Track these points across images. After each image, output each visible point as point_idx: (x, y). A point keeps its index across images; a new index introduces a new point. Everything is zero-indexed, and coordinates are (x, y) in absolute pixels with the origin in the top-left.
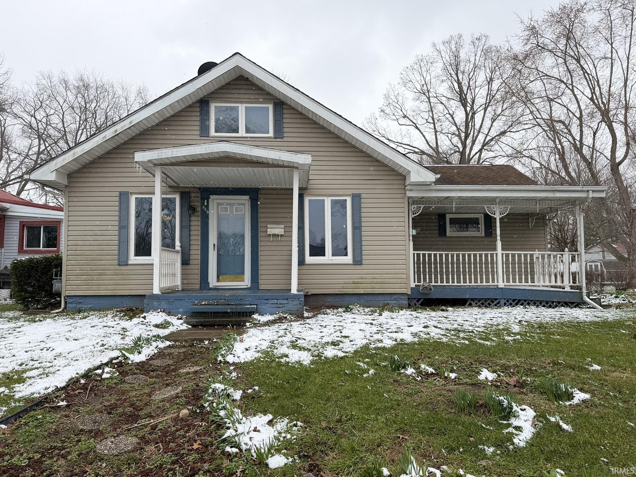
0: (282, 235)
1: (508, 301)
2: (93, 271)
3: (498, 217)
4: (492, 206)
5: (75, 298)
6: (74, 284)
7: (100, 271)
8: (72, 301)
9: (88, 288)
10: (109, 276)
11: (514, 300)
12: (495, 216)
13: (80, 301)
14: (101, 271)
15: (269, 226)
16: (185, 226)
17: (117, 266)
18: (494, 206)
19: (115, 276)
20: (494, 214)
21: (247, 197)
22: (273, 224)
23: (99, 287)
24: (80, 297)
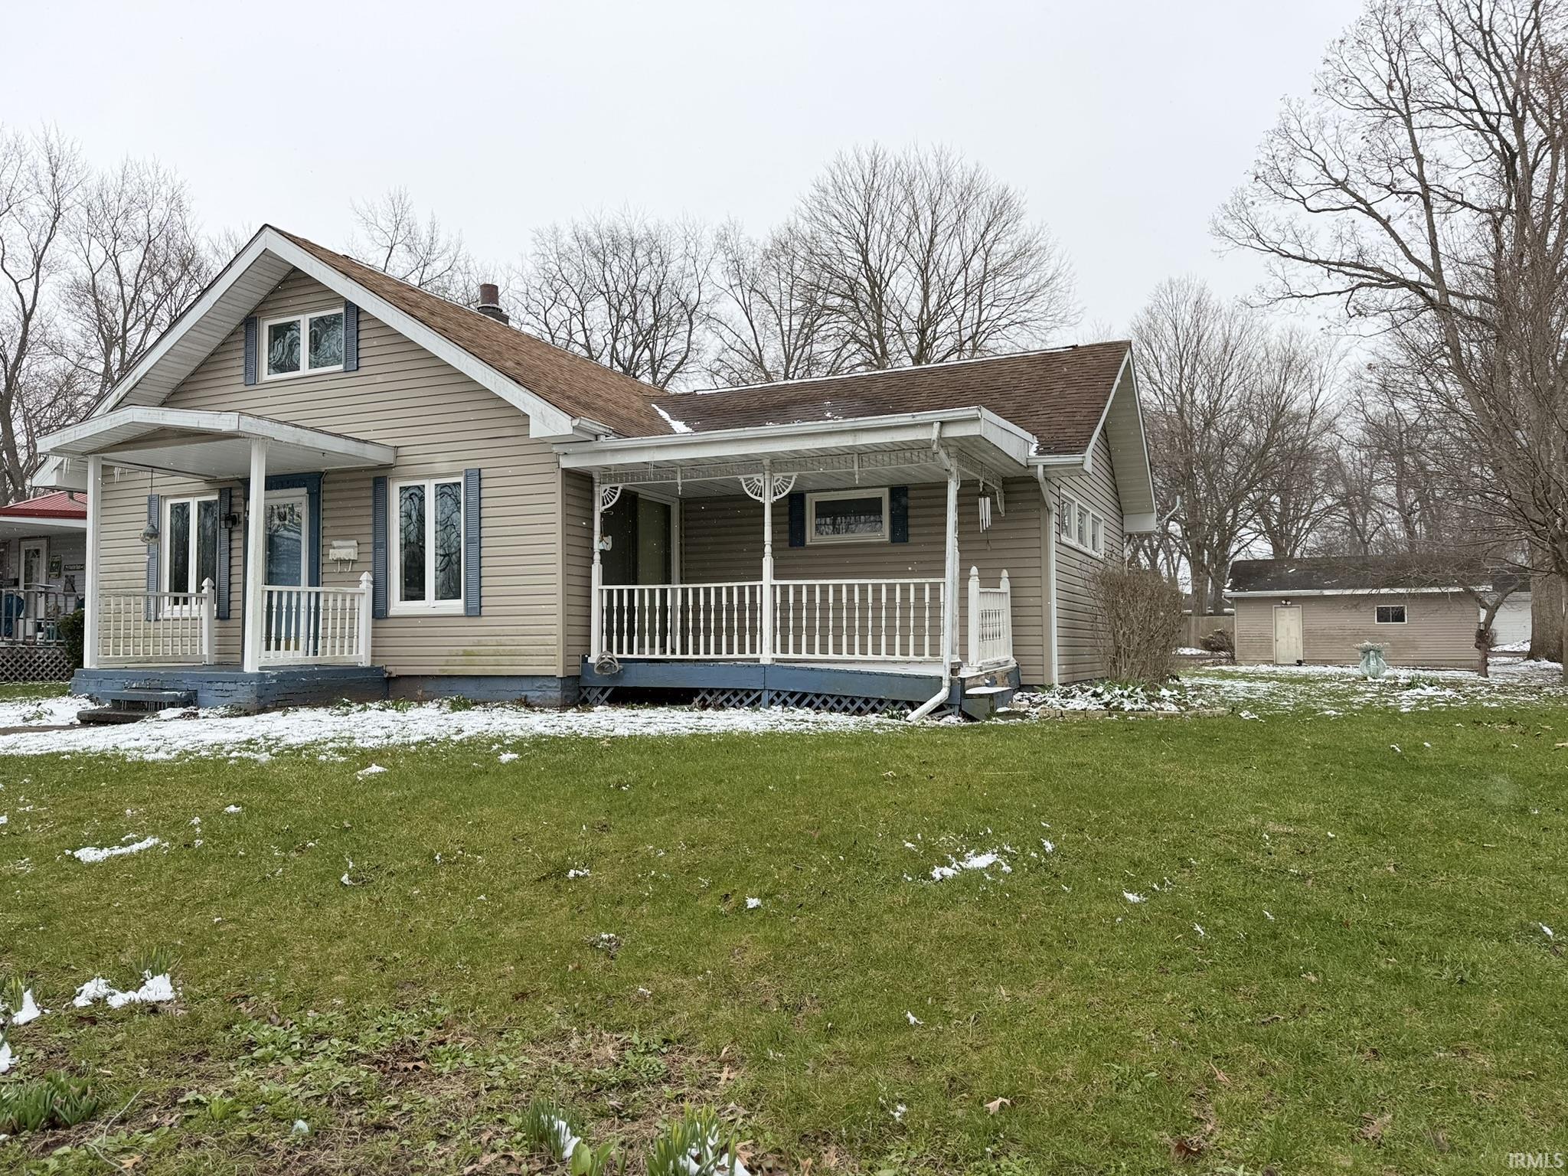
0: (354, 562)
1: (778, 695)
3: (767, 500)
4: (756, 477)
11: (792, 695)
12: (761, 500)
15: (335, 543)
16: (224, 550)
18: (759, 476)
20: (761, 496)
21: (304, 490)
22: (339, 540)
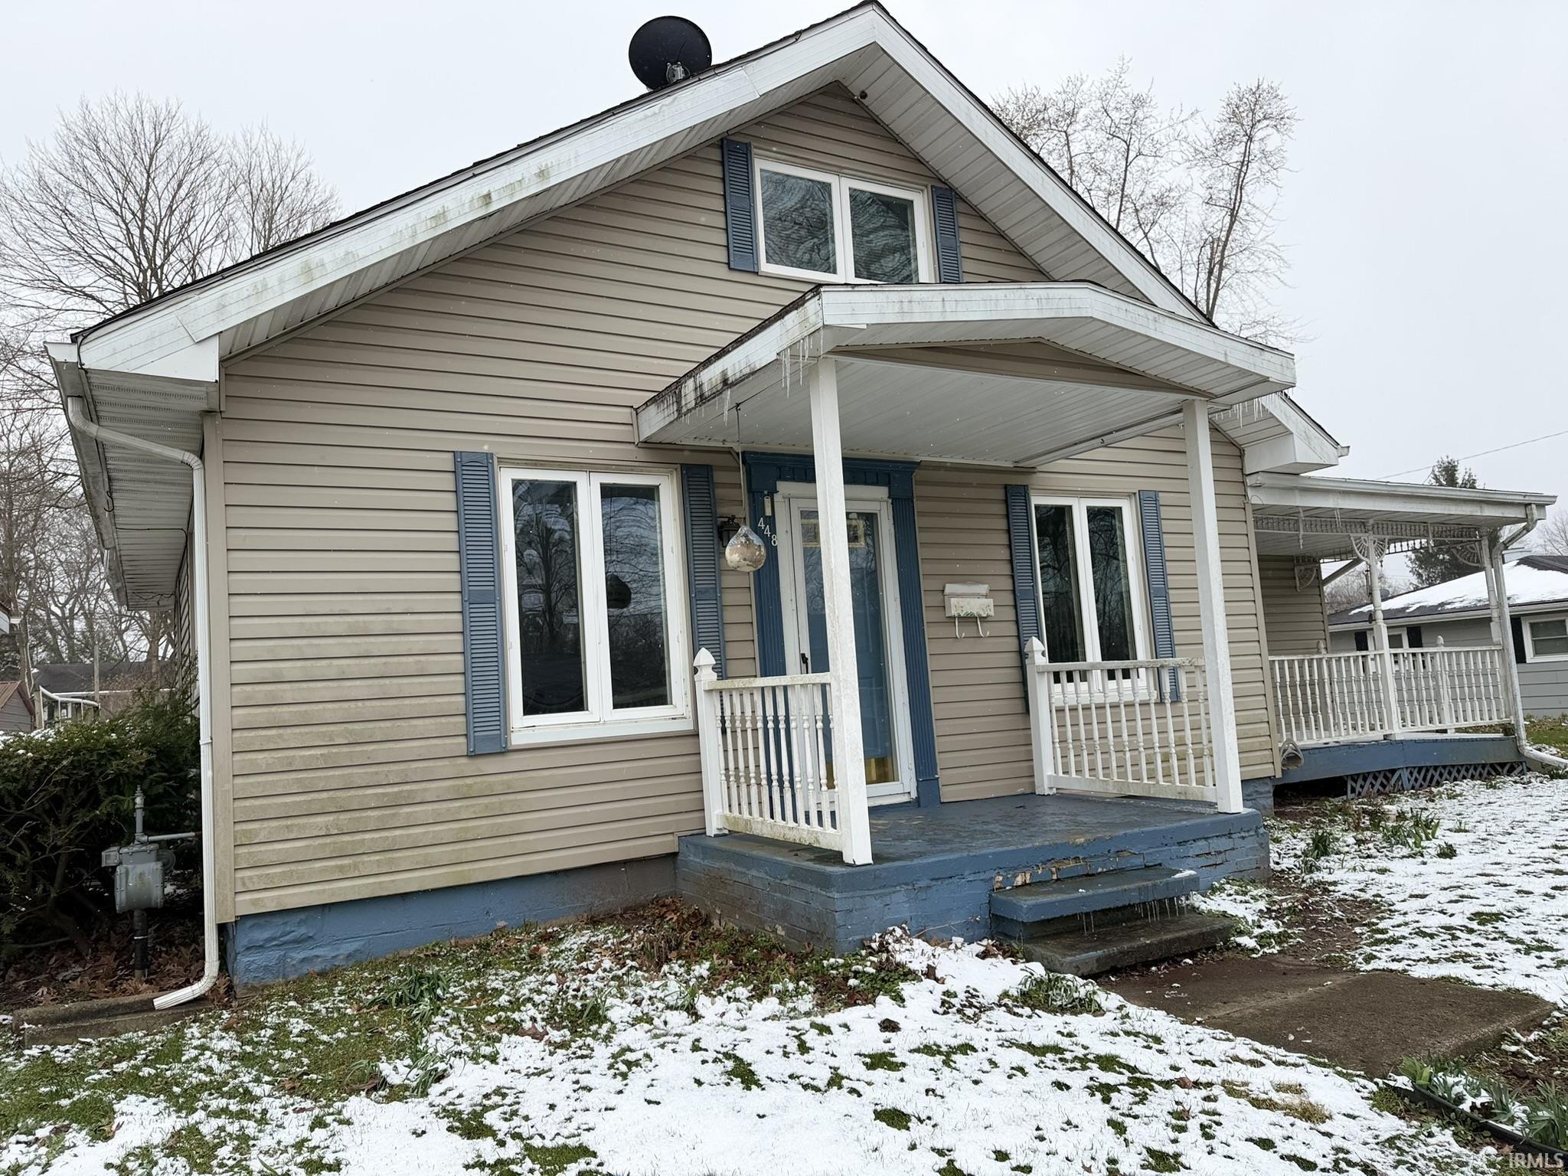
2: (360, 792)
5: (278, 920)
6: (275, 859)
7: (389, 790)
8: (266, 935)
9: (341, 868)
10: (429, 807)
13: (303, 930)
14: (396, 789)
15: (950, 588)
16: (707, 591)
17: (464, 760)
19: (457, 804)
22: (964, 582)
23: (390, 861)
24: (302, 916)
